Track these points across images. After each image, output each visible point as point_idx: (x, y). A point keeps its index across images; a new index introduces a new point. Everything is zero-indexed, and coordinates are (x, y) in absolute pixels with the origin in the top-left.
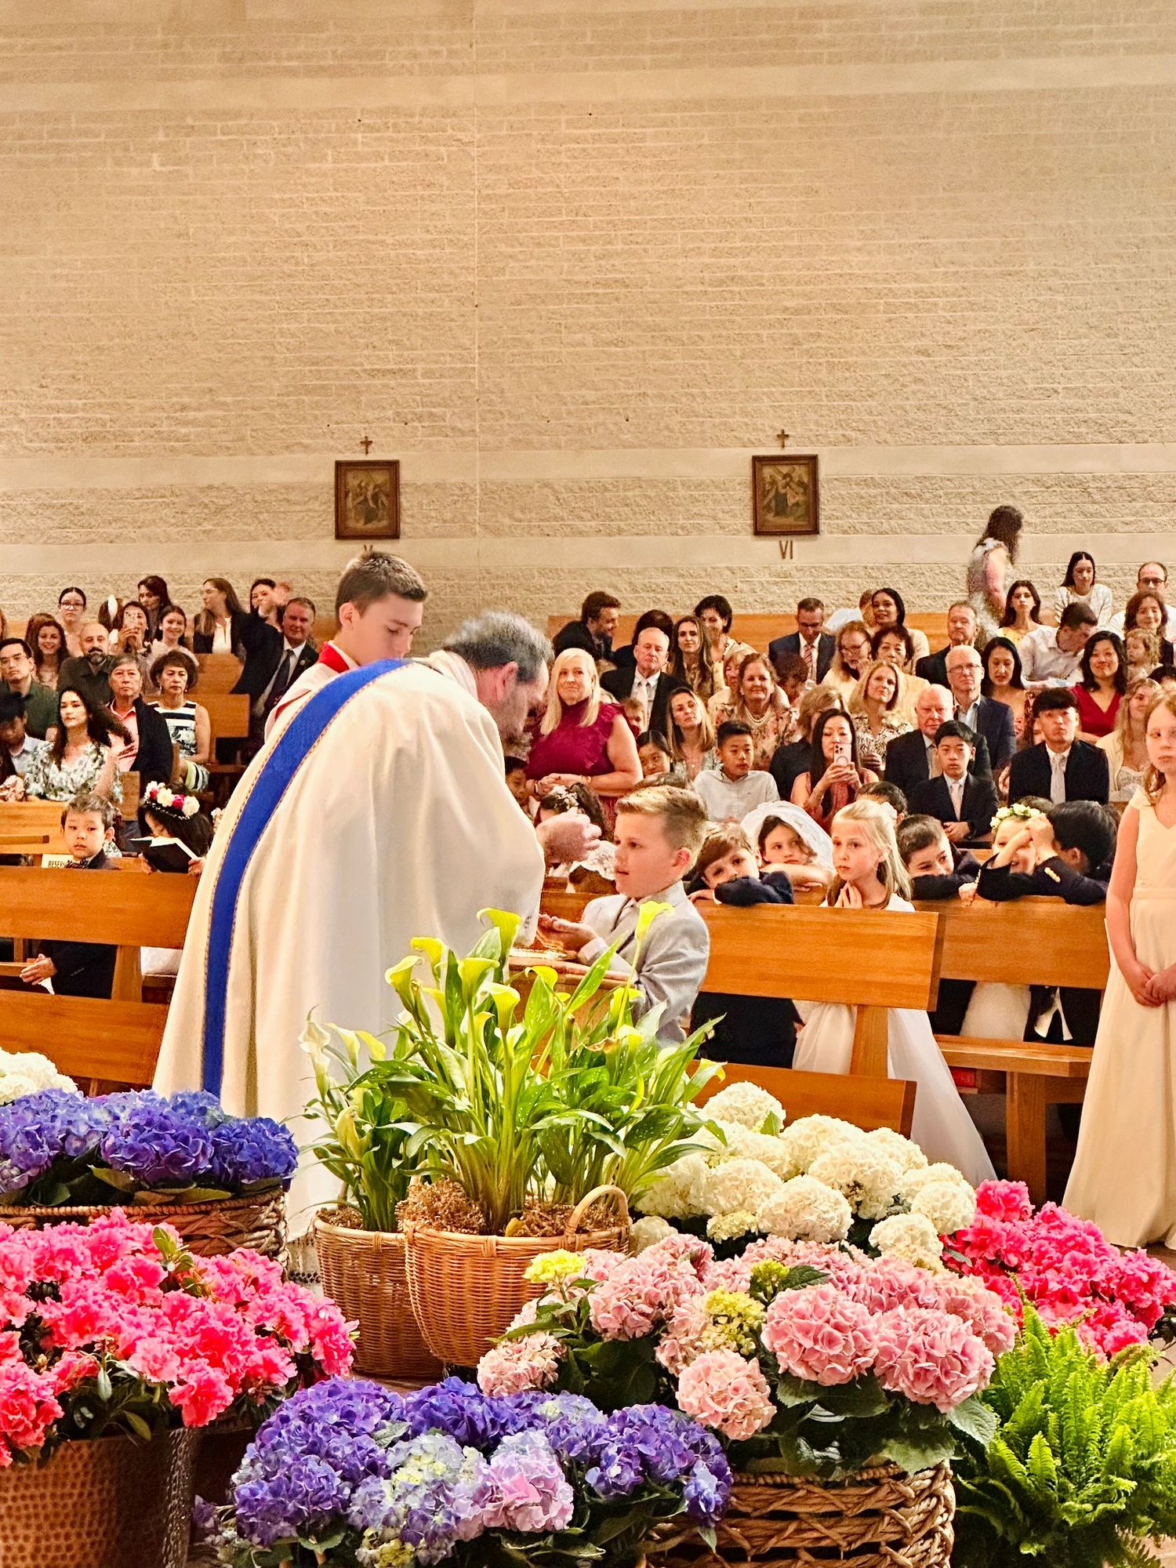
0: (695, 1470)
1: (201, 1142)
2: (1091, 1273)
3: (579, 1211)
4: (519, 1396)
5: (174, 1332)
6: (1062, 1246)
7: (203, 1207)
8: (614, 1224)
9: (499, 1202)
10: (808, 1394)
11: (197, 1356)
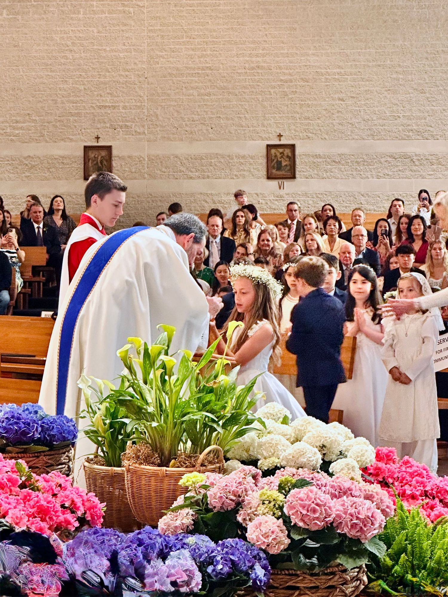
0: (255, 567)
1: (36, 425)
2: (424, 487)
3: (202, 456)
4: (177, 535)
5: (25, 507)
6: (412, 475)
7: (36, 454)
8: (217, 463)
9: (167, 453)
10: (304, 534)
11: (36, 517)
